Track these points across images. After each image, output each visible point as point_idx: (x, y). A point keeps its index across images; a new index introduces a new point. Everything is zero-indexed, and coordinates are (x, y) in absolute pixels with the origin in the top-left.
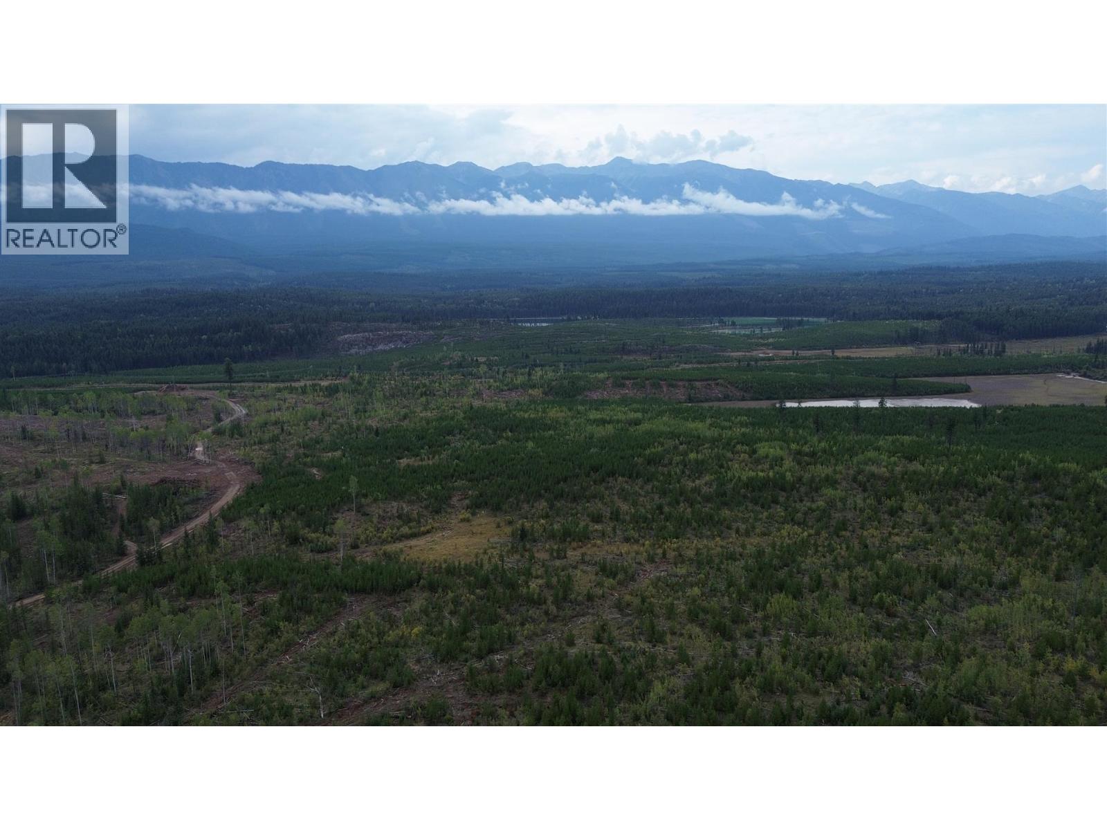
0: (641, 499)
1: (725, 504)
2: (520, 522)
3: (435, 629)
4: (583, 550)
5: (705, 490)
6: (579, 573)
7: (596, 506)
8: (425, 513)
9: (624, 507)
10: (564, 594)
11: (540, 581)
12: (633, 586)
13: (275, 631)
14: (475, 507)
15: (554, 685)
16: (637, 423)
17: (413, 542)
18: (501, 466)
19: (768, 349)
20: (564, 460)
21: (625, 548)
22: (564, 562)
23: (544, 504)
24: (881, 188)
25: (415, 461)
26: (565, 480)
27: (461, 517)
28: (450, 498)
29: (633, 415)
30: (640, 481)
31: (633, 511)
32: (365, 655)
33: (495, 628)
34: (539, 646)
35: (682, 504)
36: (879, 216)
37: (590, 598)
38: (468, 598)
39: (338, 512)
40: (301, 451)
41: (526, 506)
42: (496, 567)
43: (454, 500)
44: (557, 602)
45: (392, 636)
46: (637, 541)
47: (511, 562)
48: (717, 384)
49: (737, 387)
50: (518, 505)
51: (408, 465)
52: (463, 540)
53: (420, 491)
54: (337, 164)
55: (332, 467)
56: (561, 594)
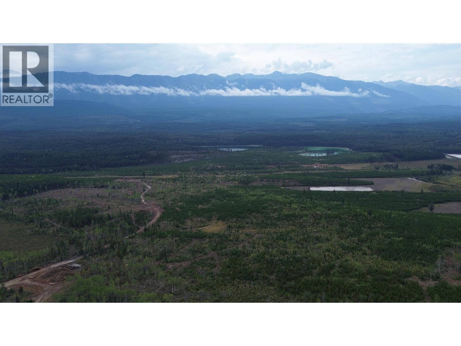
0: (259, 218)
1: (279, 220)
2: (229, 224)
3: (211, 245)
4: (243, 231)
5: (275, 217)
6: (241, 235)
7: (247, 220)
8: (206, 221)
9: (254, 220)
10: (237, 239)
11: (232, 237)
12: (252, 238)
13: (179, 245)
14: (218, 219)
15: (233, 255)
16: (263, 196)
17: (204, 228)
18: (225, 208)
19: (318, 163)
20: (241, 207)
21: (253, 230)
22: (238, 233)
23: (235, 219)
24: (387, 83)
25: (203, 206)
26: (241, 213)
27: (215, 222)
28: (212, 217)
29: (263, 193)
30: (259, 214)
31: (256, 222)
32: (198, 249)
33: (223, 245)
34: (232, 249)
35: (269, 220)
36: (385, 96)
37: (243, 240)
38: (217, 240)
39: (186, 220)
40: (172, 202)
41: (231, 220)
42: (223, 233)
43: (213, 218)
44: (236, 241)
45: (203, 246)
46: (255, 229)
47: (226, 233)
48: (292, 181)
49: (299, 182)
50: (229, 219)
51: (201, 208)
52: (216, 228)
53: (205, 215)
54: (163, 75)
55: (181, 207)
56: (237, 240)
